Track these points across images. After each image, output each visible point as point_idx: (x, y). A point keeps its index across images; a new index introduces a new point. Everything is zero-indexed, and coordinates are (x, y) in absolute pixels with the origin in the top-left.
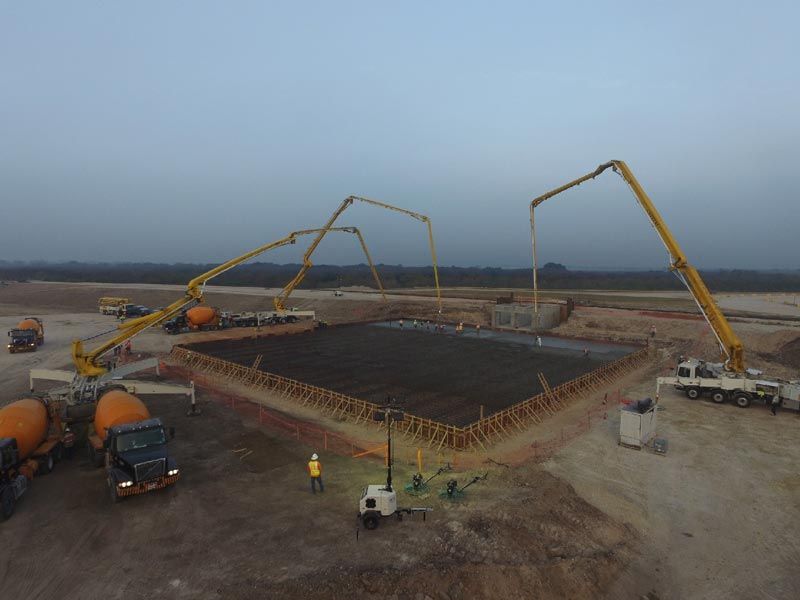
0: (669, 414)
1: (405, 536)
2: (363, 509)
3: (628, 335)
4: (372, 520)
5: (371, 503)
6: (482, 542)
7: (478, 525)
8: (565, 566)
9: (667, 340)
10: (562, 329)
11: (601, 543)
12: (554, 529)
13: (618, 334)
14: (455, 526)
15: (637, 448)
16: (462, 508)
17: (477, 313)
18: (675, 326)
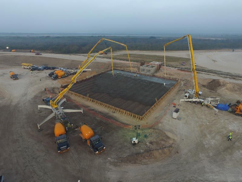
0: (182, 107)
1: (140, 146)
2: (133, 142)
3: (174, 77)
4: (135, 144)
5: (134, 142)
6: (152, 146)
7: (151, 143)
8: (165, 149)
9: (183, 79)
10: (158, 74)
11: (170, 144)
12: (163, 142)
13: (172, 76)
14: (148, 143)
15: (176, 119)
16: (148, 139)
17: (136, 68)
18: (185, 75)
